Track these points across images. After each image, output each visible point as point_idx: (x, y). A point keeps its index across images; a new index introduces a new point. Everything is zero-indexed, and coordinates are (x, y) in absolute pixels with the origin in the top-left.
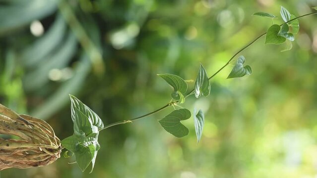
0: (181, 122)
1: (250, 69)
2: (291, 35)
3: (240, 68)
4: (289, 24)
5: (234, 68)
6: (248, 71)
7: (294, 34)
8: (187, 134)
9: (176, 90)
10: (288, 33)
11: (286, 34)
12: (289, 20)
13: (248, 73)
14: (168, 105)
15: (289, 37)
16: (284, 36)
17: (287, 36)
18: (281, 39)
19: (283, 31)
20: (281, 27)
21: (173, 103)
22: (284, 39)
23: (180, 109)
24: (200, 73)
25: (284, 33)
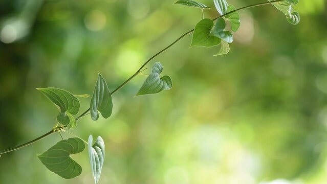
0: (71, 156)
1: (169, 82)
2: (228, 34)
3: (155, 80)
4: (226, 17)
5: (147, 80)
6: (166, 84)
7: (233, 32)
8: (79, 174)
9: (63, 110)
10: (224, 30)
11: (222, 32)
12: (226, 12)
13: (167, 87)
14: (52, 132)
15: (225, 37)
16: (218, 36)
17: (223, 35)
18: (214, 40)
19: (217, 29)
20: (215, 23)
21: (59, 128)
22: (219, 40)
23: (70, 139)
24: (97, 87)
25: (219, 31)
